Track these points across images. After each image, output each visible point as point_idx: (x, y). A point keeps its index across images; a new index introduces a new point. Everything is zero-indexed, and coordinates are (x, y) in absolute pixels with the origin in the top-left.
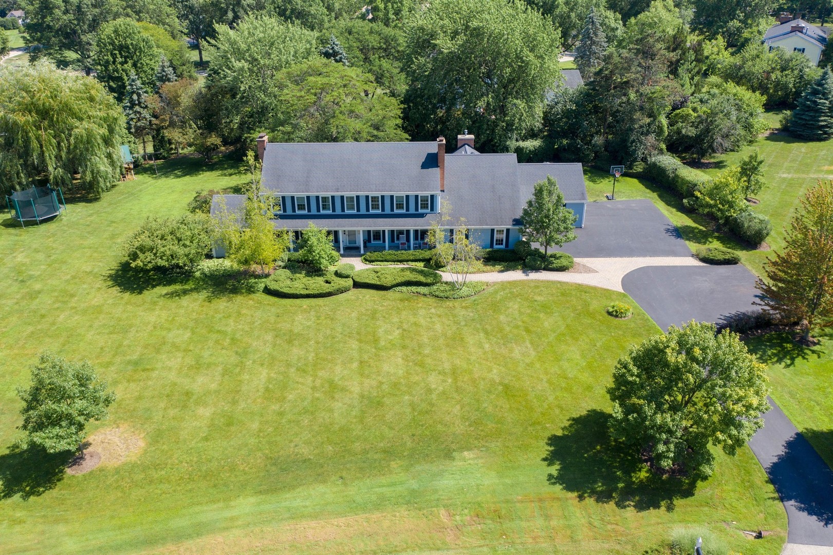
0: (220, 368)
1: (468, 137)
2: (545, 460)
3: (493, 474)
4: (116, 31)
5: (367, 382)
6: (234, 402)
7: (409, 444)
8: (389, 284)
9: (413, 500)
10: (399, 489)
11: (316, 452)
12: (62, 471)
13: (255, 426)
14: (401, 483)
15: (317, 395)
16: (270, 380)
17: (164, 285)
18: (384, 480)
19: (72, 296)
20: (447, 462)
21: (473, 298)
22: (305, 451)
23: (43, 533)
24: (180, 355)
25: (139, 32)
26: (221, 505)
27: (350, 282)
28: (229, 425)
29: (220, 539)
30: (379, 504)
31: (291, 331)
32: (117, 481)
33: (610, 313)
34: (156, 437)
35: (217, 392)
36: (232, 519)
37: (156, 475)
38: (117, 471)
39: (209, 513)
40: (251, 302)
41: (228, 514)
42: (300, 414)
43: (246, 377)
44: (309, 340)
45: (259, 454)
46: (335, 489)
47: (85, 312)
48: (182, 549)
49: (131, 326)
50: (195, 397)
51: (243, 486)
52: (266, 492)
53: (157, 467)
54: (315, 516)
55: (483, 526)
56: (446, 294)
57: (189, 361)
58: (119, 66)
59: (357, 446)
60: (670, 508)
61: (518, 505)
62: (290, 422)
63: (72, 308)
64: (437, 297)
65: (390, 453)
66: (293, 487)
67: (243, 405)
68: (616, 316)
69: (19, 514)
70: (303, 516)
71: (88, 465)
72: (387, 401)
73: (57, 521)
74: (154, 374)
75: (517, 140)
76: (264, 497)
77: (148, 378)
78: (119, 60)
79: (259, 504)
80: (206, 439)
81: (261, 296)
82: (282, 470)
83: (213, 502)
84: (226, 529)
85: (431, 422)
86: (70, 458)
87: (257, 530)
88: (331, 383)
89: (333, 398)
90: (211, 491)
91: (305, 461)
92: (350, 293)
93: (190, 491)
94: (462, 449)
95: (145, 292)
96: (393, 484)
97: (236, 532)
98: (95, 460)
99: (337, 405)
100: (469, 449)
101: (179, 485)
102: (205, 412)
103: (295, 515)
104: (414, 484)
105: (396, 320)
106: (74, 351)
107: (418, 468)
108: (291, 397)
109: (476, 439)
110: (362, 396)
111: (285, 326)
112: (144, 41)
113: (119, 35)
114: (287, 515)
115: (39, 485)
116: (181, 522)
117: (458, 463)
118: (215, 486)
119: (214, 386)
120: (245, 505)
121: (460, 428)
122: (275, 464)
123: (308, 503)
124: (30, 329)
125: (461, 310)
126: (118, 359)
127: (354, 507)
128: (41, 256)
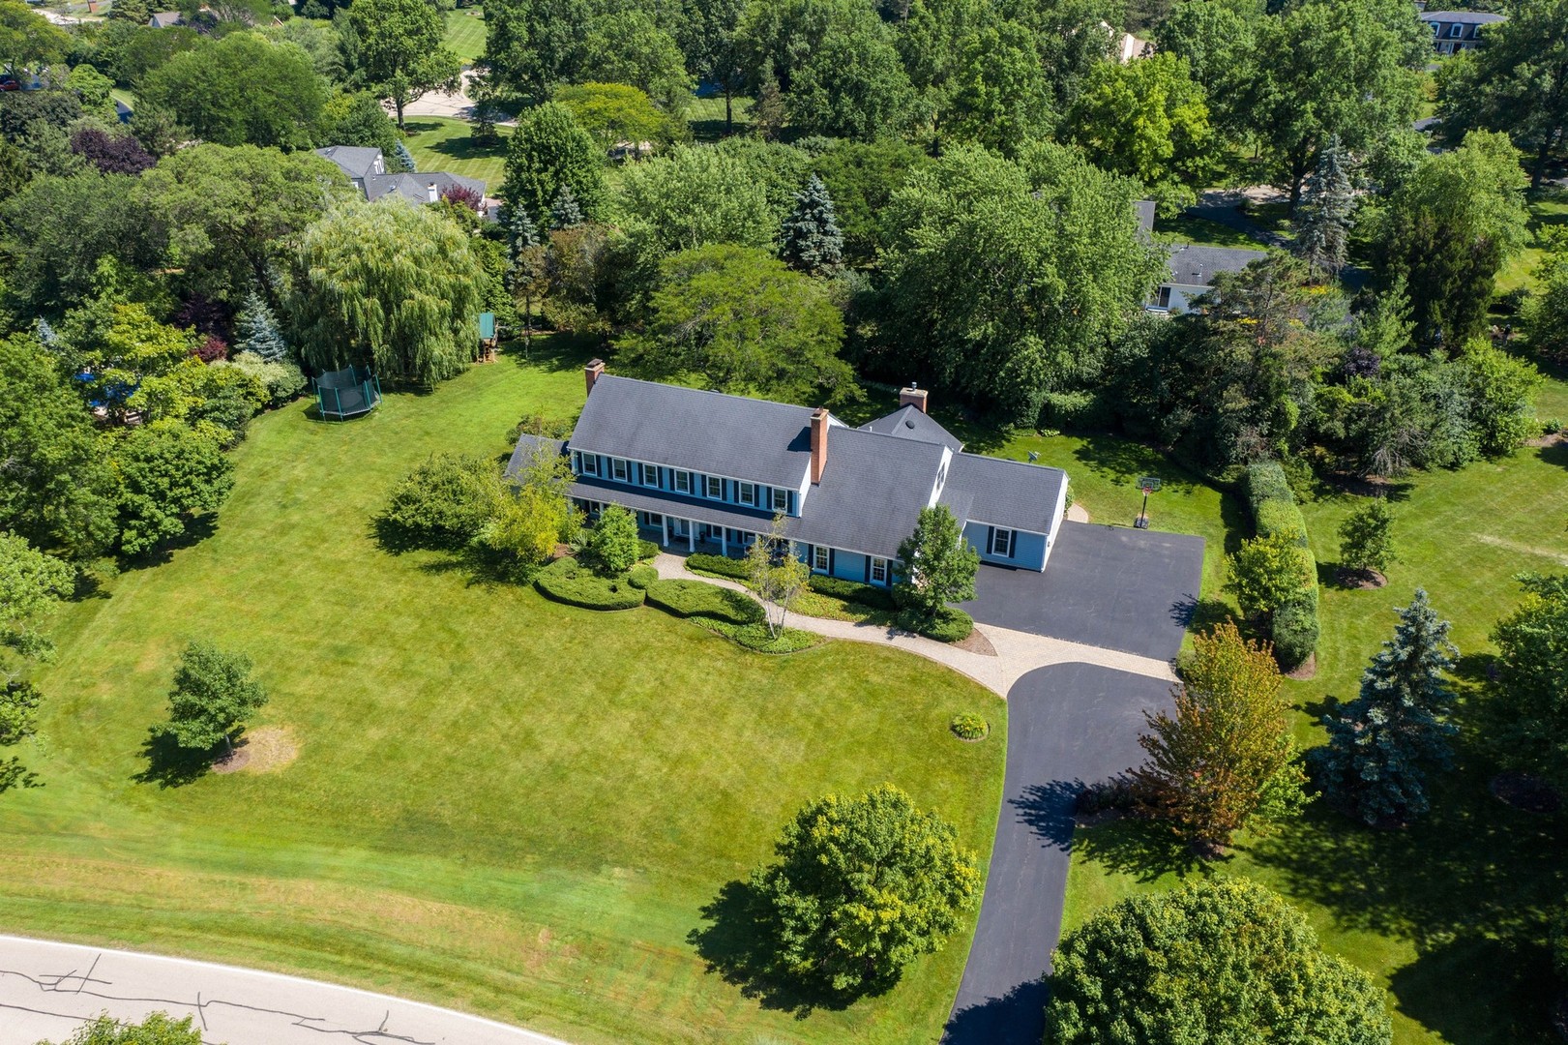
0: (422, 682)
1: (917, 392)
2: (704, 909)
3: (631, 904)
4: (538, 123)
5: (569, 743)
6: (412, 731)
7: (562, 839)
8: (686, 611)
9: (524, 907)
10: (517, 889)
11: (458, 817)
12: (207, 767)
13: (415, 767)
14: (524, 883)
15: (503, 747)
16: (466, 712)
17: (430, 549)
18: (507, 874)
19: (324, 540)
20: (589, 874)
21: (785, 657)
22: (447, 814)
23: (161, 828)
24: (391, 652)
25: (570, 126)
26: (330, 849)
27: (641, 595)
28: (390, 758)
29: (311, 887)
30: (483, 901)
31: (529, 651)
32: (250, 792)
33: (953, 728)
34: (312, 752)
35: (402, 712)
36: (334, 869)
37: (289, 796)
38: (256, 780)
39: (316, 855)
40: (511, 597)
41: (332, 862)
42: (469, 765)
43: (443, 701)
44: (541, 668)
45: (399, 803)
46: (451, 868)
47: (325, 567)
48: (272, 886)
49: (363, 598)
50: (375, 713)
51: (363, 835)
52: (383, 849)
53: (295, 787)
54: (413, 892)
55: (576, 961)
56: (755, 643)
57: (396, 664)
58: (534, 175)
59: (504, 825)
60: (801, 1016)
61: (632, 950)
62: (453, 772)
63: (317, 558)
64: (740, 643)
65: (535, 843)
66: (410, 852)
67: (418, 737)
68: (960, 734)
69: (150, 801)
70: (402, 889)
71: (235, 765)
72: (573, 776)
73: (177, 820)
74: (351, 671)
75: (1052, 391)
76: (375, 854)
77: (342, 676)
78: (536, 165)
79: (367, 861)
80: (357, 768)
81: (527, 591)
82: (412, 828)
83: (326, 844)
84: (323, 878)
85: (604, 819)
86: (222, 751)
87: (351, 888)
88: (529, 734)
89: (518, 755)
90: (330, 831)
91: (439, 825)
92: (635, 610)
93: (312, 824)
94: (616, 863)
95: (404, 554)
96: (513, 882)
97: (330, 884)
98: (241, 761)
99: (516, 766)
100: (625, 866)
101: (304, 814)
102: (374, 734)
103: (396, 885)
104: (535, 888)
105: (662, 666)
106: (289, 618)
107: (553, 871)
108: (474, 741)
109: (641, 855)
110: (551, 763)
111: (526, 642)
112: (574, 139)
113: (540, 130)
114: (387, 882)
115: (179, 775)
116: (284, 857)
117: (600, 880)
118: (337, 826)
119: (402, 704)
120: (355, 856)
121: (630, 837)
122: (407, 820)
123: (414, 876)
124: (261, 576)
125: (755, 670)
126: (327, 641)
127: (458, 895)
128: (320, 472)
